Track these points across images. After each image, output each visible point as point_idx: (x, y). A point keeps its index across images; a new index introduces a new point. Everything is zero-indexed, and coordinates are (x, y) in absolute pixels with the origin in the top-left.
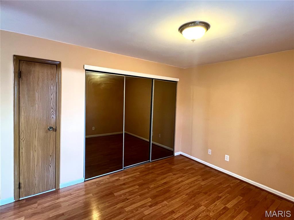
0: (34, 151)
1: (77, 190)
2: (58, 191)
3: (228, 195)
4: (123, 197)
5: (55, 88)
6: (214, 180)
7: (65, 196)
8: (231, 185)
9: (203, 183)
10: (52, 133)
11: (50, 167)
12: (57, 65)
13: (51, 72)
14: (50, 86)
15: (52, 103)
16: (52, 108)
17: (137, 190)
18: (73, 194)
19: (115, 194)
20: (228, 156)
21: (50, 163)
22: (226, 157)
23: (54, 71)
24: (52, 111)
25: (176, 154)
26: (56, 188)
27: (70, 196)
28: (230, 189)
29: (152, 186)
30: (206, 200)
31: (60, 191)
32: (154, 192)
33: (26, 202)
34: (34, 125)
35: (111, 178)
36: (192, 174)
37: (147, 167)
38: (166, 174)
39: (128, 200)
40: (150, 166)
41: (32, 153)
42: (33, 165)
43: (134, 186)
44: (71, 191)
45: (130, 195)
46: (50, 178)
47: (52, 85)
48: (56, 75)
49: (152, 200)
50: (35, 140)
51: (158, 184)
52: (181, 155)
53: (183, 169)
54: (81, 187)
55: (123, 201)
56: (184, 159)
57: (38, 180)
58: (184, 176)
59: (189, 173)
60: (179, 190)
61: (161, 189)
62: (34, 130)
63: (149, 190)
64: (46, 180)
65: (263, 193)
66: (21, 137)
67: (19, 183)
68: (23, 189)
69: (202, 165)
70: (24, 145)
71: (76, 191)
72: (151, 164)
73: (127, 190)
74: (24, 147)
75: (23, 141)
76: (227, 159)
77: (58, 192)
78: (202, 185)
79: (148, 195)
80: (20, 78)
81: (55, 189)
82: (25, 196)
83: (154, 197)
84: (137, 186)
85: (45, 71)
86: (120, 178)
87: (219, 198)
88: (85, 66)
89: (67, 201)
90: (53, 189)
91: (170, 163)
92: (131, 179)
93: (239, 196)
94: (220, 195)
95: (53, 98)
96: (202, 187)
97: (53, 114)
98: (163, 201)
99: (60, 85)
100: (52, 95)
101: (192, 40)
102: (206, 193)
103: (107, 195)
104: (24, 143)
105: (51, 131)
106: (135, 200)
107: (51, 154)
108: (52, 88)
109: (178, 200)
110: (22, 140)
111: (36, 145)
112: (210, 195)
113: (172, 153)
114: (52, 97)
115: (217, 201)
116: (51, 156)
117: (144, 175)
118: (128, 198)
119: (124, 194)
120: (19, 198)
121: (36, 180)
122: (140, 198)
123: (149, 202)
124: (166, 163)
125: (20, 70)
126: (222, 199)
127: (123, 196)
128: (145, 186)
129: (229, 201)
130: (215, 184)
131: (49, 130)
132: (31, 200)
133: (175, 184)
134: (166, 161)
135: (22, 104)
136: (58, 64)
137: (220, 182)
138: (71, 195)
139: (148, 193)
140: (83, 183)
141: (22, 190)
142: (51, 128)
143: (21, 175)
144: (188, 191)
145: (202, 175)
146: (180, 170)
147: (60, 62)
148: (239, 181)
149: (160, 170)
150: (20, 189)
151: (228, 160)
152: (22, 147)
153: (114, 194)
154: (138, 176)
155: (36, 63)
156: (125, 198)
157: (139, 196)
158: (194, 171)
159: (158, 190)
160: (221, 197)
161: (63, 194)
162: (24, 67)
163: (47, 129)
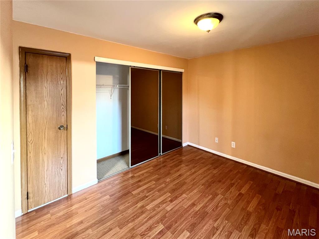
0: (44, 154)
1: (92, 193)
2: (71, 196)
3: (240, 180)
4: (142, 195)
5: (65, 82)
6: (224, 167)
7: (80, 201)
8: (240, 171)
9: (215, 172)
10: (63, 132)
11: (62, 170)
12: (66, 57)
13: (60, 66)
14: (60, 81)
15: (62, 99)
16: (62, 105)
17: (154, 186)
18: (88, 198)
19: (134, 193)
20: (234, 143)
21: (62, 167)
22: (232, 143)
23: (64, 64)
24: (63, 108)
25: (184, 145)
26: (69, 194)
27: (86, 201)
28: (240, 175)
29: (168, 180)
30: (222, 189)
31: (73, 196)
32: (171, 186)
33: (36, 213)
34: (43, 124)
35: (126, 176)
36: (203, 163)
37: (159, 160)
38: (179, 166)
39: (147, 197)
40: (161, 159)
41: (41, 156)
42: (43, 169)
43: (150, 182)
44: (85, 195)
45: (149, 192)
46: (62, 182)
47: (62, 79)
48: (66, 68)
49: (171, 194)
50: (45, 142)
51: (173, 177)
52: (188, 145)
53: (194, 159)
54: (95, 189)
55: (142, 199)
56: (192, 149)
57: (48, 186)
58: (196, 167)
59: (200, 162)
60: (195, 181)
61: (177, 182)
62: (43, 130)
63: (166, 184)
64: (57, 186)
65: (269, 175)
66: (29, 140)
67: (28, 193)
68: (32, 200)
69: (211, 154)
70: (32, 148)
71: (90, 194)
72: (163, 157)
73: (145, 187)
74: (32, 150)
75: (31, 144)
76: (233, 145)
77: (70, 198)
78: (215, 174)
79: (166, 190)
80: (27, 73)
81: (67, 195)
82: (35, 207)
83: (173, 191)
84: (153, 181)
85: (54, 64)
86: (134, 175)
87: (232, 185)
88: (96, 58)
89: (84, 206)
90: (65, 195)
91: (180, 155)
92: (146, 175)
93: (249, 181)
94: (233, 182)
95: (63, 94)
96: (215, 175)
97: (63, 111)
98: (182, 194)
99: (70, 79)
100: (62, 90)
101: (207, 31)
102: (220, 181)
103: (125, 195)
104: (33, 146)
105: (62, 130)
106: (154, 197)
107: (62, 157)
108: (62, 82)
109: (196, 191)
110: (30, 142)
111: (46, 147)
112: (224, 183)
113: (180, 144)
114: (62, 92)
115: (231, 188)
116: (62, 158)
117: (158, 170)
118: (147, 195)
119: (142, 191)
120: (28, 210)
121: (46, 187)
122: (159, 194)
123: (169, 196)
124: (176, 155)
125: (27, 64)
126: (235, 185)
127: (141, 193)
128: (161, 181)
129: (241, 187)
130: (226, 172)
131: (60, 129)
132: (41, 211)
133: (190, 175)
134: (176, 152)
135: (29, 102)
136: (68, 56)
137: (229, 169)
138: (86, 199)
139: (165, 187)
140: (97, 184)
141: (30, 200)
142: (62, 126)
143: (29, 183)
144: (203, 181)
145: (212, 164)
146: (191, 161)
147: (70, 55)
148: (246, 166)
149: (172, 163)
150: (29, 200)
151: (234, 147)
152: (30, 150)
153: (132, 192)
154: (152, 171)
155: (44, 55)
156: (144, 195)
157: (158, 191)
158: (204, 160)
159: (174, 184)
160: (234, 184)
161: (78, 200)
162: (31, 60)
163: (57, 128)
